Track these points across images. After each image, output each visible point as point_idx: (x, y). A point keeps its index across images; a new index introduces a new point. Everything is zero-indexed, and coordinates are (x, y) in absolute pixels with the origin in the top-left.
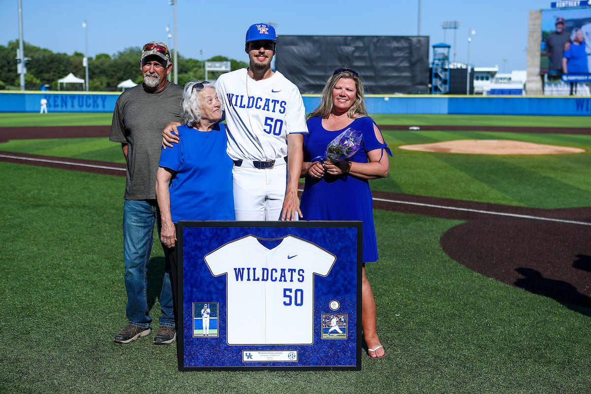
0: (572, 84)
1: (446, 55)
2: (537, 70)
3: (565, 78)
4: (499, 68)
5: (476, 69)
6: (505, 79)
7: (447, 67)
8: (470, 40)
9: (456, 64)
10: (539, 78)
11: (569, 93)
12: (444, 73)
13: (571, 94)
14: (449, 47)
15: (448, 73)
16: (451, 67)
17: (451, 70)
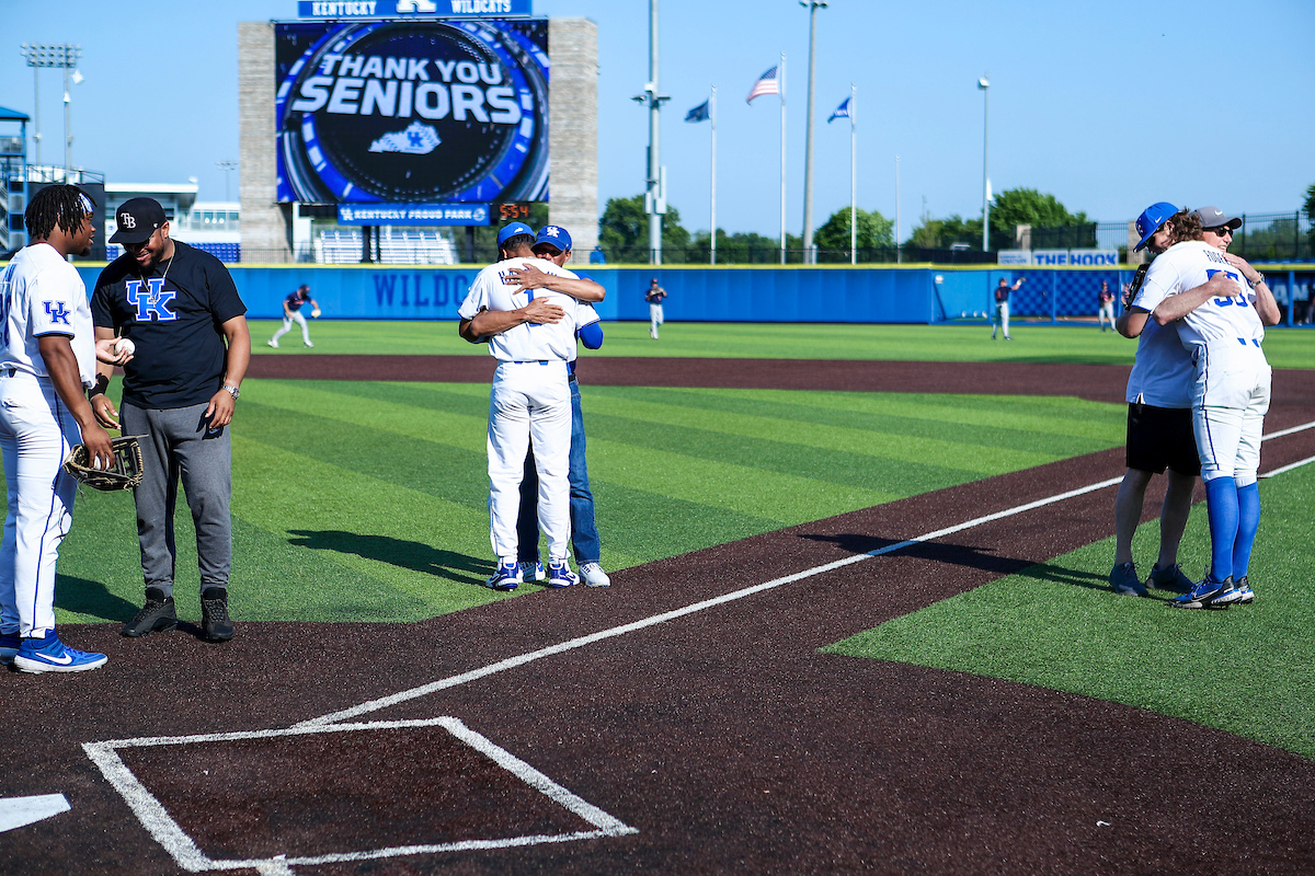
0: (369, 230)
1: (15, 140)
2: (270, 190)
3: (346, 214)
4: (199, 183)
5: (109, 188)
6: (221, 215)
7: (21, 179)
8: (67, 99)
9: (48, 169)
10: (276, 213)
11: (359, 255)
12: (12, 195)
13: (366, 259)
14: (24, 119)
15: (24, 196)
16: (36, 177)
17: (32, 184)
